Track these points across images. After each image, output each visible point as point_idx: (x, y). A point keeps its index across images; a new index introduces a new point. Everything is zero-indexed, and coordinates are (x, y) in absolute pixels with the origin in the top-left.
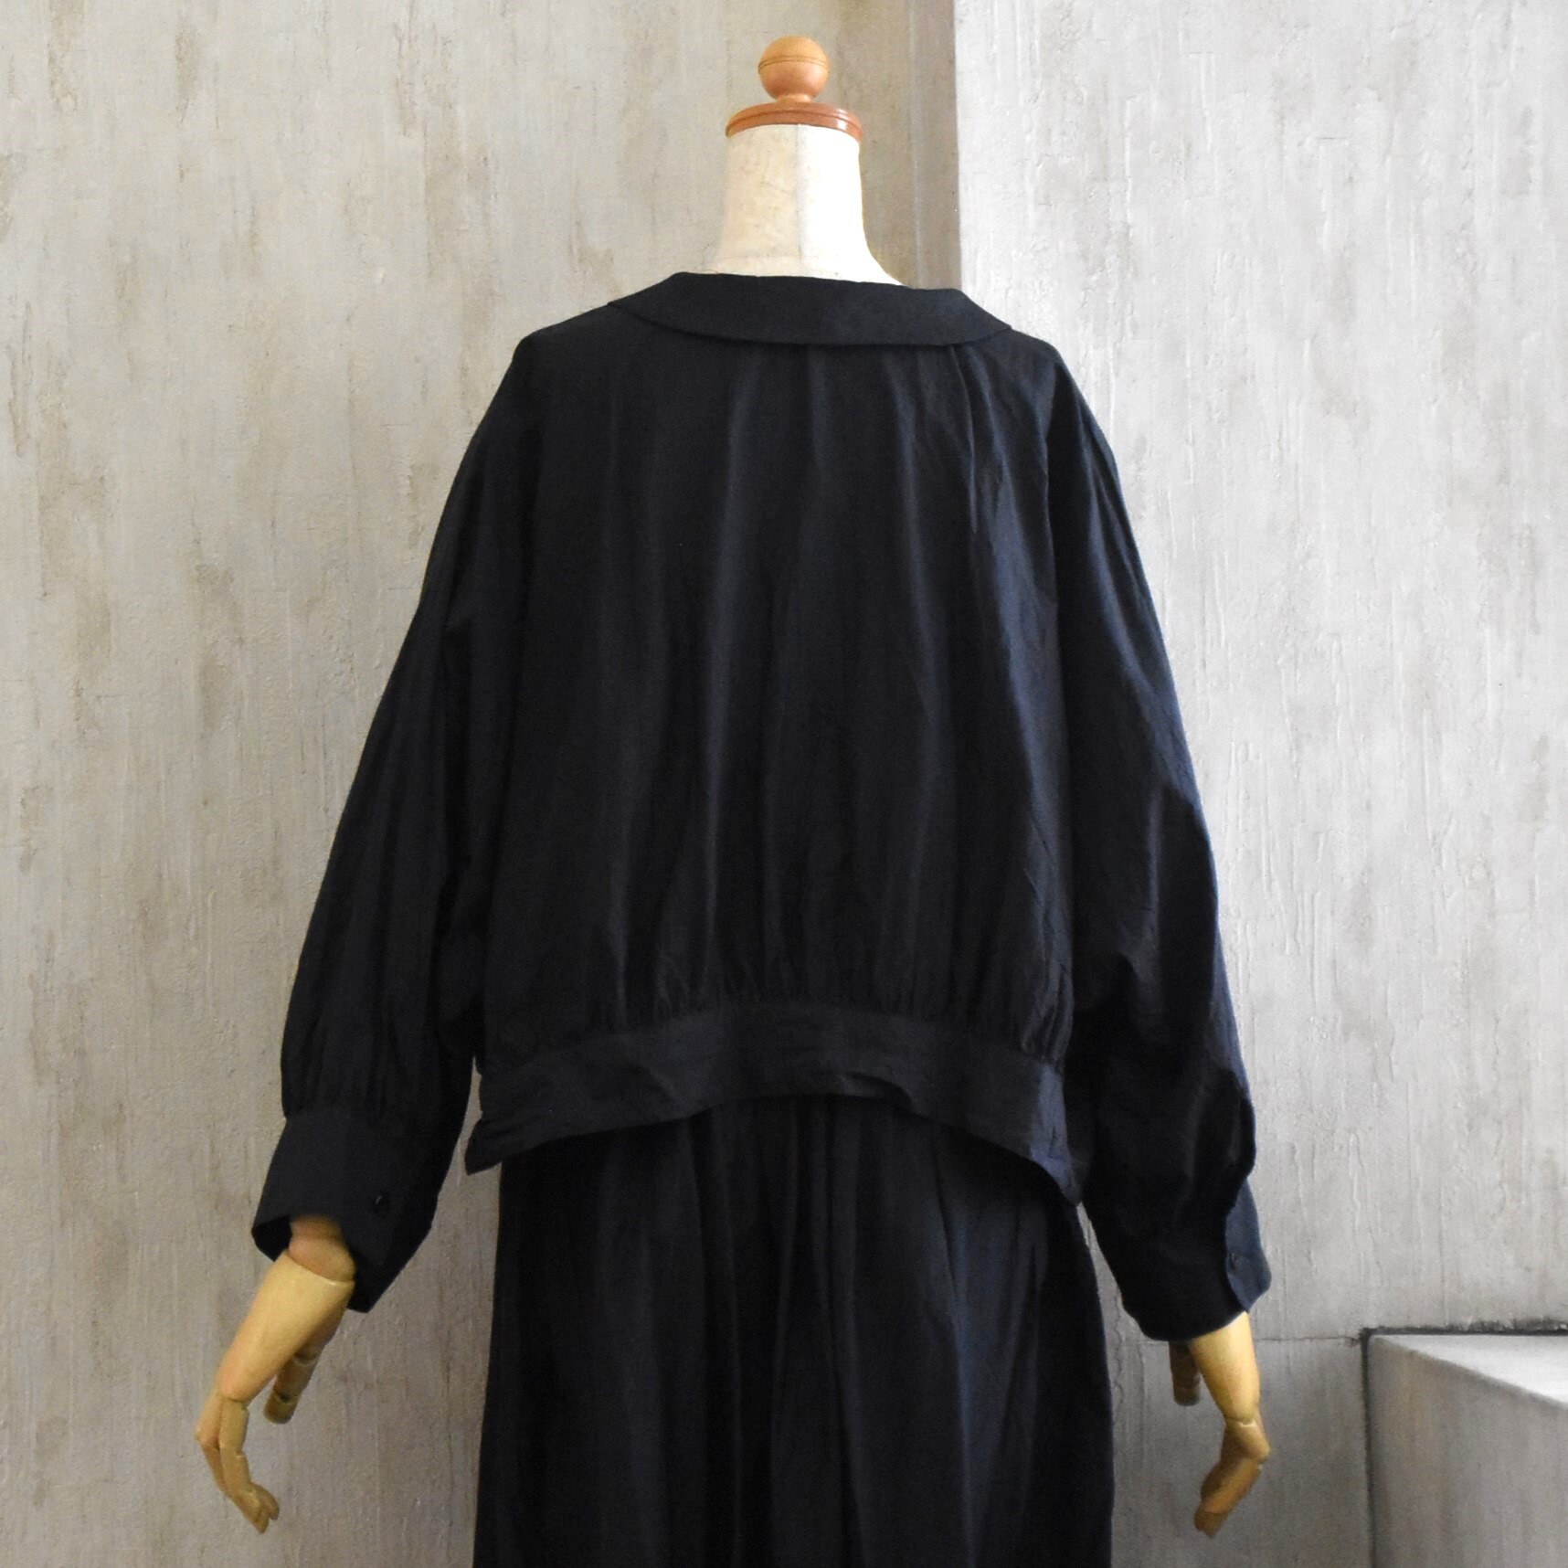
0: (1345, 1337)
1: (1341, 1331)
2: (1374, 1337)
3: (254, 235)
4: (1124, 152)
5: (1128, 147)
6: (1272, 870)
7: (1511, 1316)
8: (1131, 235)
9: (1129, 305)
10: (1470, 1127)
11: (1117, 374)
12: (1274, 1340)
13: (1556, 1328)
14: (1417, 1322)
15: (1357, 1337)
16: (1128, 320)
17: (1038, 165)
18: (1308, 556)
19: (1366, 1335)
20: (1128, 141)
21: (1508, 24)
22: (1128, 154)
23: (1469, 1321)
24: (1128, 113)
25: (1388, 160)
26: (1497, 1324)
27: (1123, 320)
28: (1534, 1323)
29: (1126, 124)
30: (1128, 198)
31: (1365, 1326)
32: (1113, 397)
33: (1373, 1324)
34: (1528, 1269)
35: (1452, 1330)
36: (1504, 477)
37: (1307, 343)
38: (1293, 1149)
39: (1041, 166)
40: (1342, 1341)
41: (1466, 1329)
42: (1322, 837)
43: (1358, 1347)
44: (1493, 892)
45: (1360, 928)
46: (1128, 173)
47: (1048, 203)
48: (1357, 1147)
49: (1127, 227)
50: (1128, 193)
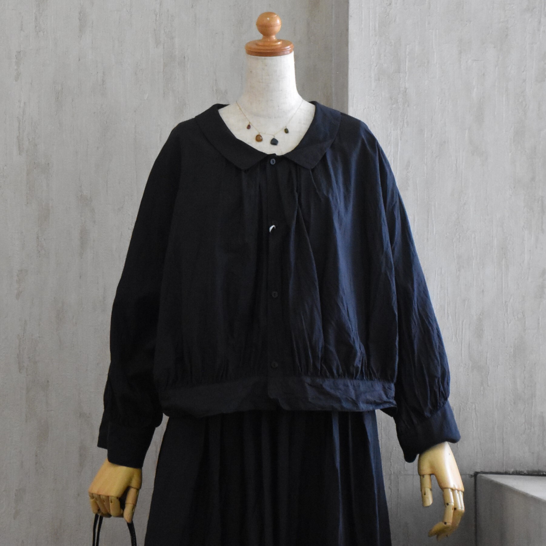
1: (468, 473)
2: (479, 475)
5: (407, 61)
6: (449, 312)
7: (527, 469)
8: (407, 91)
9: (406, 116)
10: (514, 403)
11: (401, 139)
13: (542, 474)
14: (494, 470)
15: (473, 475)
16: (405, 121)
17: (376, 67)
18: (465, 204)
19: (476, 474)
20: (407, 59)
21: (540, 22)
22: (407, 64)
23: (512, 470)
24: (408, 50)
25: (497, 68)
26: (522, 472)
27: (403, 121)
28: (534, 472)
29: (407, 53)
30: (407, 79)
31: (476, 471)
32: (399, 147)
33: (478, 470)
34: (533, 453)
35: (506, 473)
36: (533, 179)
37: (467, 131)
40: (467, 476)
41: (511, 473)
42: (466, 302)
43: (473, 478)
44: (525, 322)
45: (479, 333)
46: (407, 70)
47: (379, 80)
48: (475, 409)
49: (406, 89)
50: (407, 77)
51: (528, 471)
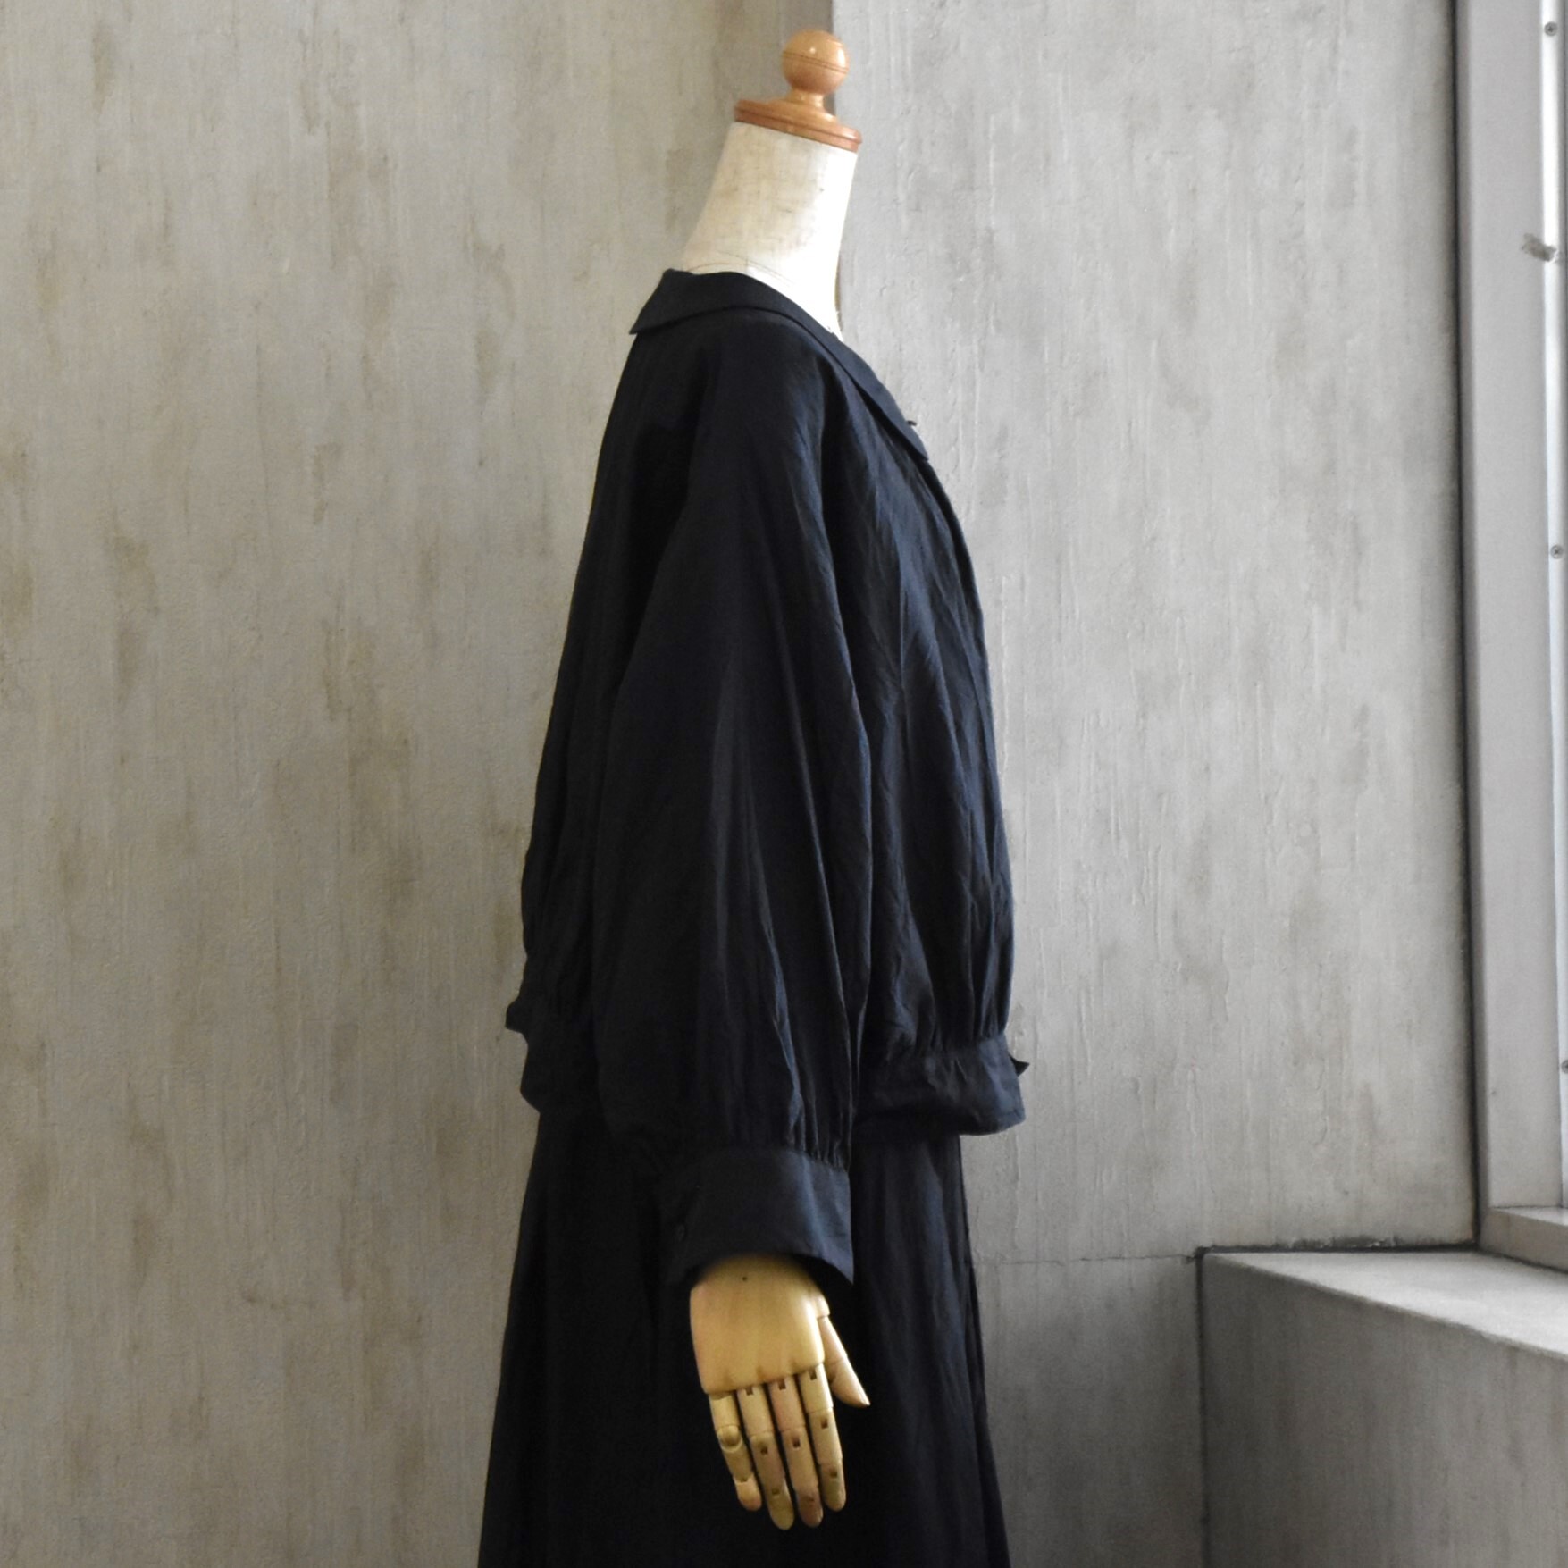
0: (1183, 1256)
1: (1179, 1251)
2: (1207, 1256)
3: (167, 226)
4: (988, 163)
5: (992, 158)
6: (1120, 829)
7: (1331, 1236)
8: (995, 238)
9: (993, 305)
10: (1295, 1064)
11: (982, 369)
12: (1117, 1258)
13: (1370, 1245)
14: (1246, 1241)
15: (1193, 1256)
16: (992, 318)
17: (910, 173)
18: (1154, 539)
19: (1200, 1254)
20: (992, 152)
21: (1335, 49)
22: (992, 165)
23: (1293, 1240)
24: (992, 129)
25: (1228, 173)
26: (1319, 1243)
27: (987, 319)
28: (1352, 1241)
29: (990, 136)
30: (991, 205)
31: (1200, 1245)
32: (978, 390)
33: (1206, 1243)
34: (1346, 1193)
35: (1278, 1248)
36: (1330, 468)
37: (1154, 344)
38: (1137, 1085)
39: (913, 174)
40: (1179, 1260)
41: (1291, 1246)
42: (1165, 799)
43: (1193, 1265)
44: (1317, 850)
45: (1200, 882)
46: (991, 183)
47: (918, 209)
48: (1194, 1081)
49: (990, 231)
50: (993, 200)
51: (1334, 1241)
